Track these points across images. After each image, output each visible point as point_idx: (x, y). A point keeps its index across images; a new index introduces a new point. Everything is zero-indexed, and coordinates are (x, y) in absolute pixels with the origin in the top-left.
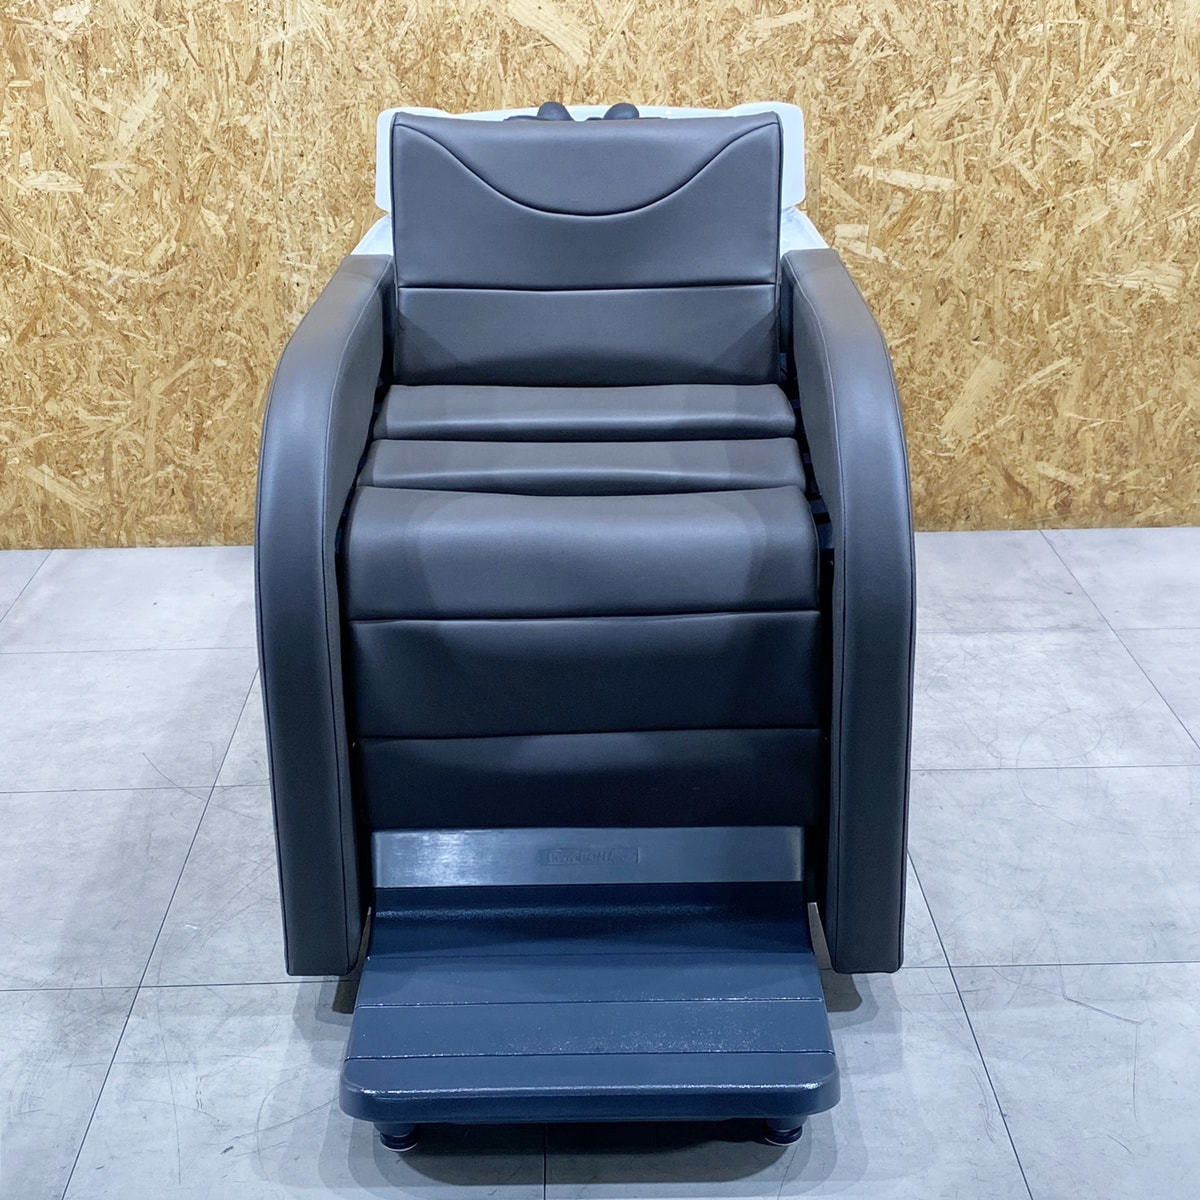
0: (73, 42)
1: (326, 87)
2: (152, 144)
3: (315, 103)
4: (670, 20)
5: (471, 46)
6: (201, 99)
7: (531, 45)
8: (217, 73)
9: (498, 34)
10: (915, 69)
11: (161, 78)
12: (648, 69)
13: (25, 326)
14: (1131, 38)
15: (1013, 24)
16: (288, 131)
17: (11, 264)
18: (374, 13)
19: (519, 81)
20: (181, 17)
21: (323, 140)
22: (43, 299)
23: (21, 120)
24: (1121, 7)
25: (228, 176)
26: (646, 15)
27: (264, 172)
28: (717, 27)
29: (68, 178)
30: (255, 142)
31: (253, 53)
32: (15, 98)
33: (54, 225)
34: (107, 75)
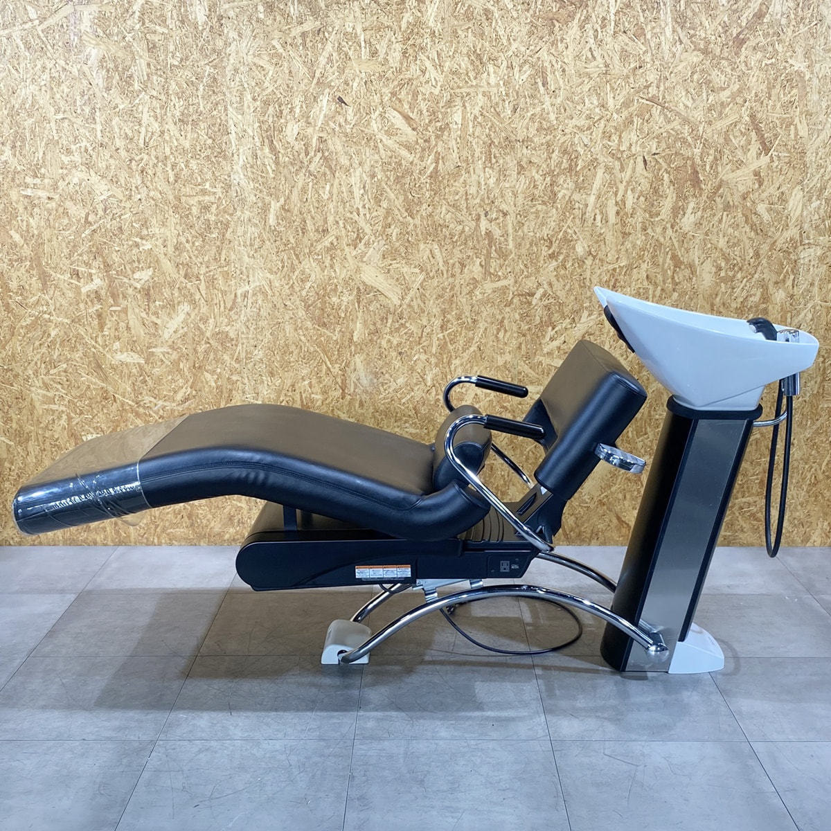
0: (143, 288)
1: (269, 313)
2: (180, 339)
3: (263, 321)
4: (442, 283)
5: (342, 294)
6: (206, 318)
7: (372, 294)
8: (214, 305)
9: (356, 289)
10: (565, 310)
11: (186, 307)
12: (431, 307)
13: (111, 430)
14: (675, 295)
16: (249, 334)
17: (106, 399)
18: (294, 277)
19: (366, 312)
20: (198, 278)
21: (267, 339)
22: (121, 416)
23: (115, 326)
24: (670, 279)
25: (218, 356)
26: (430, 281)
27: (236, 354)
29: (137, 356)
30: (232, 340)
31: (233, 296)
32: (112, 316)
33: (129, 379)
34: (160, 305)
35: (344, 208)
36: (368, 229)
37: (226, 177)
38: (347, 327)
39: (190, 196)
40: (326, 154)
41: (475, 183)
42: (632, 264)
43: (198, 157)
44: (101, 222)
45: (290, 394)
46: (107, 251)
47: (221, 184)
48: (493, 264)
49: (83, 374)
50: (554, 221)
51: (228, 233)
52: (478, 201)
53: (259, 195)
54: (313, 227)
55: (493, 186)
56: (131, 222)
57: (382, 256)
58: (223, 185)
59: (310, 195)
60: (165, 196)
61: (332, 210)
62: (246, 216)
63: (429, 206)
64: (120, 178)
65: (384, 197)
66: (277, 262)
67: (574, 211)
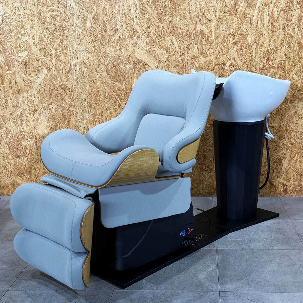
0: (23, 62)
1: (88, 74)
2: (43, 88)
3: (85, 79)
4: (178, 58)
5: (126, 64)
6: (56, 77)
7: (141, 64)
8: (60, 70)
9: (133, 61)
11: (45, 71)
12: (172, 71)
15: (268, 60)
16: (78, 86)
18: (101, 55)
19: (138, 74)
20: (51, 56)
21: (87, 88)
23: (9, 82)
24: (297, 56)
25: (63, 97)
26: (171, 57)
27: (72, 96)
28: (190, 60)
30: (70, 89)
31: (69, 65)
32: (8, 76)
34: (32, 70)
35: (126, 18)
36: (138, 29)
37: (64, 2)
38: (129, 82)
39: (45, 12)
41: (194, 5)
42: (277, 48)
45: (100, 117)
46: (4, 42)
47: (62, 5)
48: (205, 48)
50: (236, 24)
51: (66, 32)
52: (196, 14)
53: (81, 11)
54: (110, 28)
55: (204, 5)
56: (16, 26)
57: (146, 44)
58: (63, 6)
59: (108, 11)
60: (33, 12)
61: (120, 19)
62: (75, 23)
63: (170, 16)
64: (10, 3)
65: (146, 12)
66: (92, 47)
67: (246, 19)
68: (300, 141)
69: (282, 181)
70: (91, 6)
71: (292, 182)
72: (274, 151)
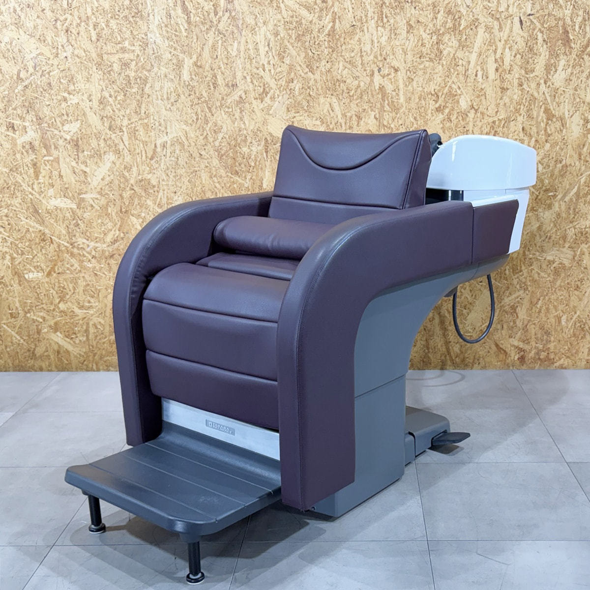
0: (72, 140)
1: (186, 162)
2: (107, 186)
3: (181, 169)
5: (251, 144)
6: (129, 166)
7: (278, 144)
8: (137, 155)
9: (263, 139)
11: (111, 157)
13: (49, 269)
14: (547, 146)
16: (169, 182)
17: (45, 241)
18: (208, 129)
19: (273, 161)
20: (121, 130)
21: (185, 186)
22: (58, 256)
23: (49, 174)
24: (543, 131)
25: (142, 202)
27: (159, 200)
29: (69, 201)
30: (154, 186)
31: (153, 146)
32: (46, 165)
33: (63, 223)
34: (88, 155)
35: (251, 64)
36: (274, 87)
37: (143, 36)
38: (257, 176)
39: (111, 54)
40: (233, 14)
41: (369, 42)
42: (510, 117)
43: (117, 17)
44: (32, 78)
46: (38, 106)
47: (139, 42)
48: (387, 117)
49: (22, 218)
50: (440, 77)
51: (147, 87)
52: (372, 57)
53: (174, 52)
54: (223, 82)
55: (385, 43)
56: (59, 79)
57: (286, 109)
58: (141, 44)
59: (219, 52)
60: (88, 54)
61: (240, 66)
62: (163, 72)
63: (328, 62)
64: (47, 37)
65: (287, 54)
66: (192, 115)
67: (458, 68)
68: (546, 276)
69: (516, 343)
70: (190, 44)
71: (533, 344)
72: (504, 293)
